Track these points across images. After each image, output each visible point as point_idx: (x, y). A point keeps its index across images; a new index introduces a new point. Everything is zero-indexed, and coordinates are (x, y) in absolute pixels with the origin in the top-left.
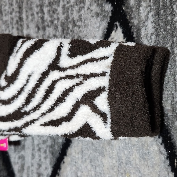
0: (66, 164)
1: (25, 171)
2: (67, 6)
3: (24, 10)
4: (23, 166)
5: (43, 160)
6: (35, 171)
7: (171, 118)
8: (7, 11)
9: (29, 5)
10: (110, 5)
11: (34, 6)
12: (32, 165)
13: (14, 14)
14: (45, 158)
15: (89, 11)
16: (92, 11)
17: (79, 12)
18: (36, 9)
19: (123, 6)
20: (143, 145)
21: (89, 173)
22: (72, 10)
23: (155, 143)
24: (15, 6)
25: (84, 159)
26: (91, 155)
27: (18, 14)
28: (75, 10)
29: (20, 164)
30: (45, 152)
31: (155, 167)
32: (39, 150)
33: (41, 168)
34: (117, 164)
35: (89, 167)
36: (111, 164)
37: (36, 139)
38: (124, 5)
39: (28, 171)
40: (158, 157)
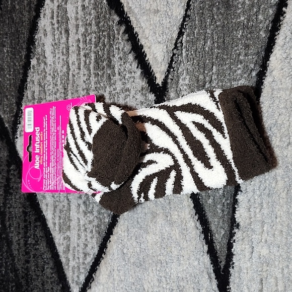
0: (112, 242)
1: (71, 252)
2: (113, 92)
3: (69, 91)
4: (68, 247)
5: (89, 239)
6: (81, 251)
7: (204, 197)
8: (51, 90)
9: (75, 87)
10: (153, 95)
11: (80, 89)
12: (78, 246)
13: (58, 94)
14: (92, 238)
15: (134, 99)
16: (137, 99)
17: (125, 100)
18: (82, 92)
19: (164, 97)
20: (182, 221)
21: (134, 250)
22: (118, 97)
23: (192, 219)
24: (60, 87)
25: (129, 237)
26: (136, 233)
27: (63, 95)
28: (121, 97)
29: (65, 245)
30: (92, 232)
31: (192, 240)
32: (85, 230)
33: (87, 248)
34: (160, 240)
35: (135, 244)
36: (155, 240)
37: (82, 219)
38: (166, 96)
39: (73, 252)
40: (195, 232)
